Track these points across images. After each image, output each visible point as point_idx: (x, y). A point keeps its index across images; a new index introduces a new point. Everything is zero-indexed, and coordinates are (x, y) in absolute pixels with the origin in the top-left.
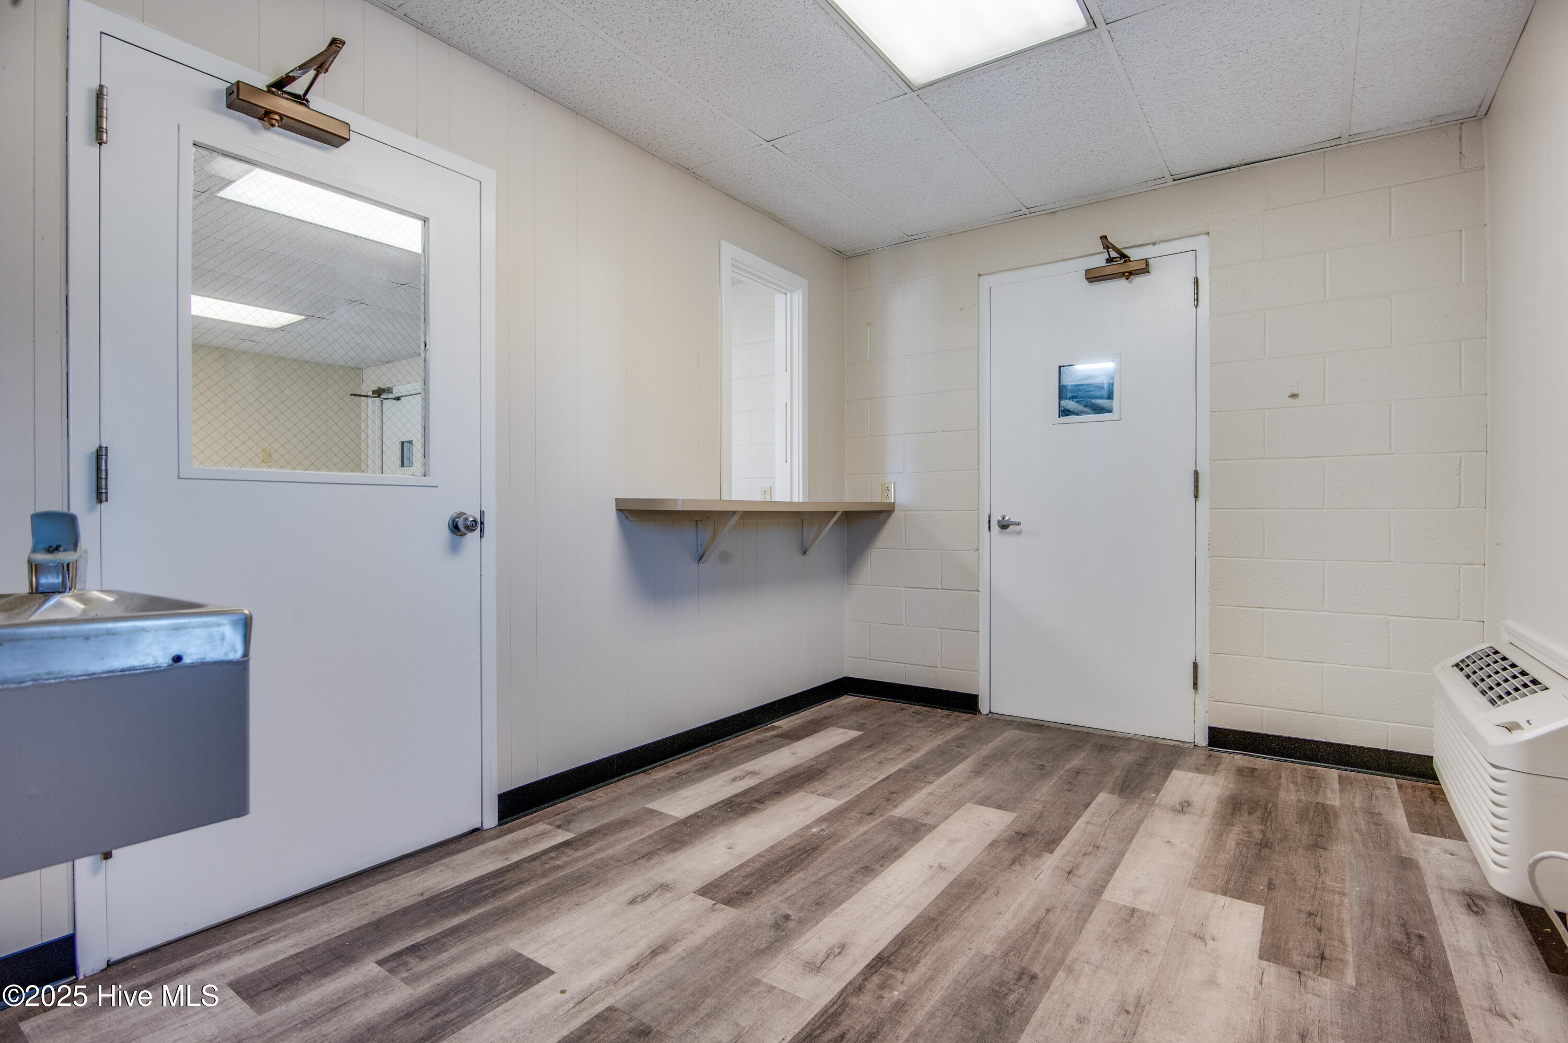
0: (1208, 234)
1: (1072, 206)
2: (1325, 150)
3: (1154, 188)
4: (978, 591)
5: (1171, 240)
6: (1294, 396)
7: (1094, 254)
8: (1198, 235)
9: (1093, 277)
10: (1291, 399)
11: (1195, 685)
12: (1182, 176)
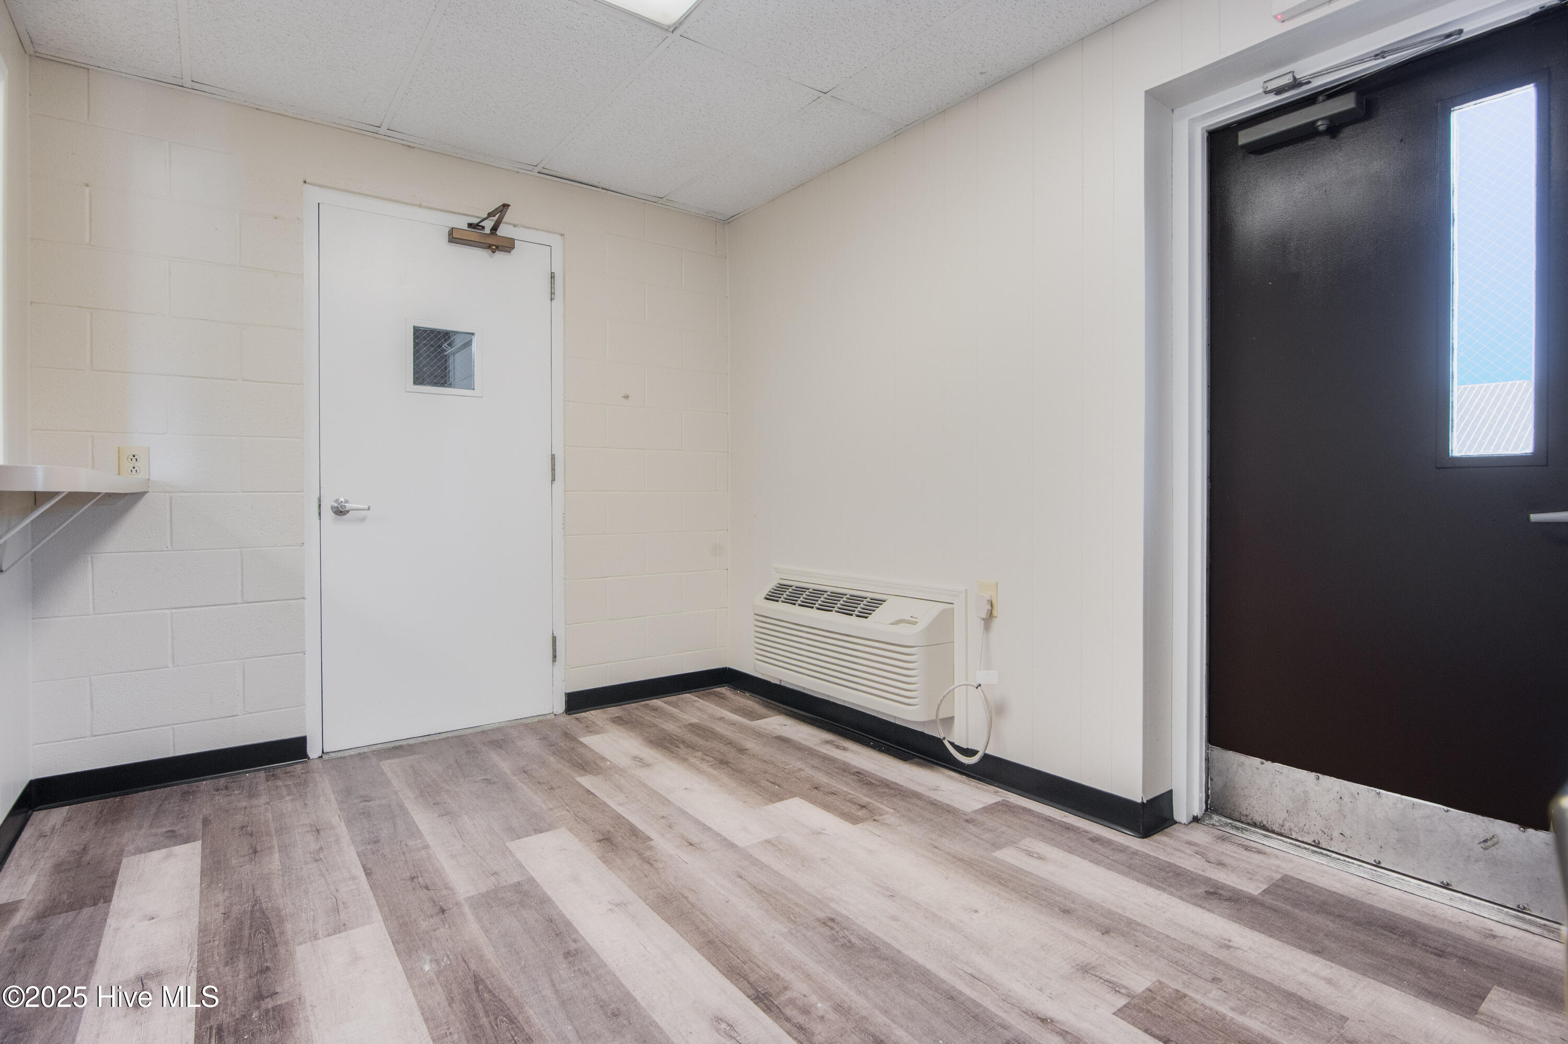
0: (562, 235)
1: (434, 150)
2: (646, 202)
3: (519, 170)
4: (303, 598)
5: (530, 228)
6: (626, 397)
7: (455, 213)
8: (554, 233)
9: (454, 237)
10: (623, 399)
11: (555, 657)
12: (551, 173)
